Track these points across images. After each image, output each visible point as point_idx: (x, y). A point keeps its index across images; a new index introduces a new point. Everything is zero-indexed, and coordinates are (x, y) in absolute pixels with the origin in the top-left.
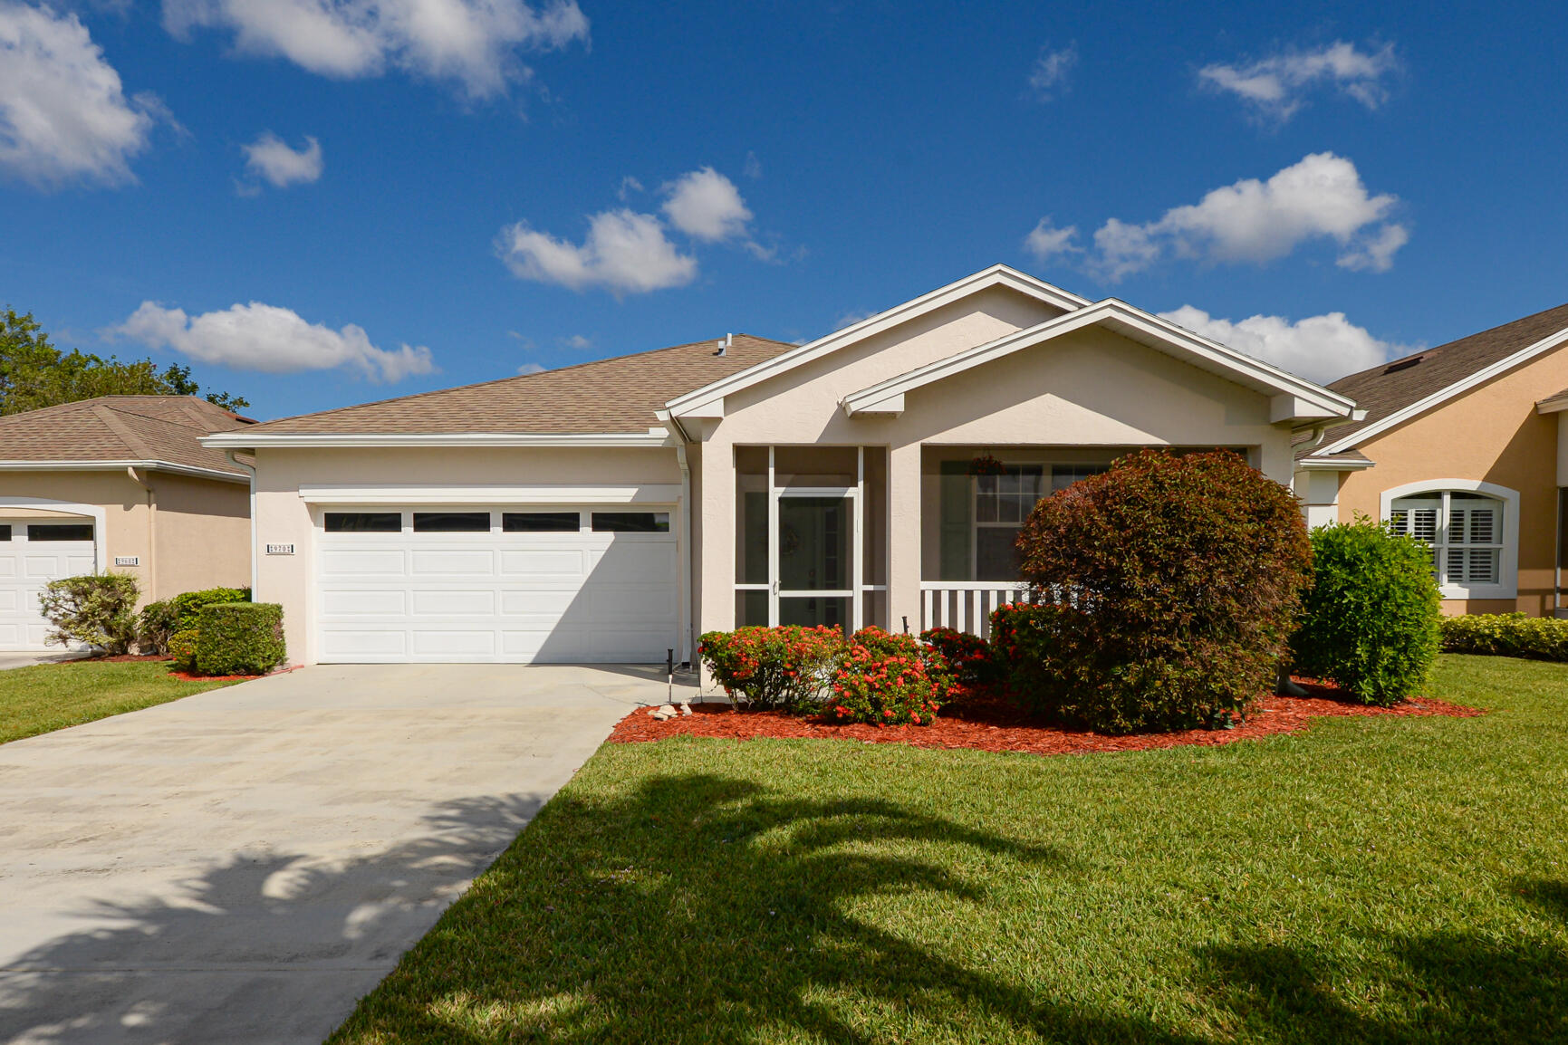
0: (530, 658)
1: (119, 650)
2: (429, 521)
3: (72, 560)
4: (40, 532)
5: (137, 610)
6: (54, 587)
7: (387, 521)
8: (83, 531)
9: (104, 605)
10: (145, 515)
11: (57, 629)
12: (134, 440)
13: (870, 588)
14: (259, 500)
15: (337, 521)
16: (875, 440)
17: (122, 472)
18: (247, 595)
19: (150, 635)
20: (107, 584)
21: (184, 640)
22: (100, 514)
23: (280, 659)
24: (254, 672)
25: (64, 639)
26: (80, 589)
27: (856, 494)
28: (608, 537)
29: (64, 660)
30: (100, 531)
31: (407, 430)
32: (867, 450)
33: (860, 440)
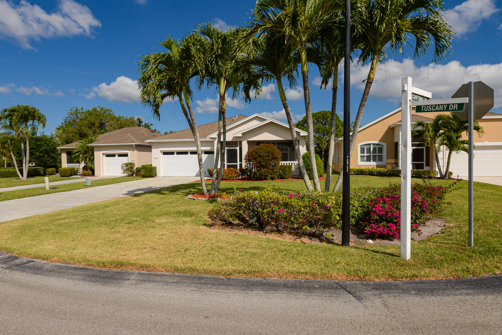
0: (195, 175)
1: (132, 175)
2: (179, 153)
3: (124, 160)
4: (120, 155)
5: (135, 168)
6: (123, 164)
7: (172, 153)
8: (126, 155)
9: (130, 167)
10: (136, 152)
11: (123, 171)
12: (134, 139)
13: (240, 163)
14: (153, 150)
15: (165, 153)
16: (240, 140)
17: (132, 145)
18: (151, 165)
19: (137, 173)
20: (131, 164)
21: (142, 172)
22: (129, 152)
23: (156, 175)
24: (152, 177)
25: (124, 173)
26: (127, 165)
27: (238, 148)
28: (207, 155)
29: (124, 176)
30: (129, 155)
31: (175, 139)
32: (239, 141)
33: (238, 140)
